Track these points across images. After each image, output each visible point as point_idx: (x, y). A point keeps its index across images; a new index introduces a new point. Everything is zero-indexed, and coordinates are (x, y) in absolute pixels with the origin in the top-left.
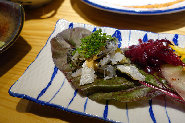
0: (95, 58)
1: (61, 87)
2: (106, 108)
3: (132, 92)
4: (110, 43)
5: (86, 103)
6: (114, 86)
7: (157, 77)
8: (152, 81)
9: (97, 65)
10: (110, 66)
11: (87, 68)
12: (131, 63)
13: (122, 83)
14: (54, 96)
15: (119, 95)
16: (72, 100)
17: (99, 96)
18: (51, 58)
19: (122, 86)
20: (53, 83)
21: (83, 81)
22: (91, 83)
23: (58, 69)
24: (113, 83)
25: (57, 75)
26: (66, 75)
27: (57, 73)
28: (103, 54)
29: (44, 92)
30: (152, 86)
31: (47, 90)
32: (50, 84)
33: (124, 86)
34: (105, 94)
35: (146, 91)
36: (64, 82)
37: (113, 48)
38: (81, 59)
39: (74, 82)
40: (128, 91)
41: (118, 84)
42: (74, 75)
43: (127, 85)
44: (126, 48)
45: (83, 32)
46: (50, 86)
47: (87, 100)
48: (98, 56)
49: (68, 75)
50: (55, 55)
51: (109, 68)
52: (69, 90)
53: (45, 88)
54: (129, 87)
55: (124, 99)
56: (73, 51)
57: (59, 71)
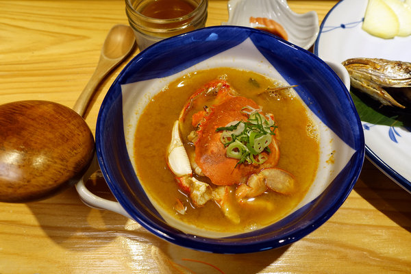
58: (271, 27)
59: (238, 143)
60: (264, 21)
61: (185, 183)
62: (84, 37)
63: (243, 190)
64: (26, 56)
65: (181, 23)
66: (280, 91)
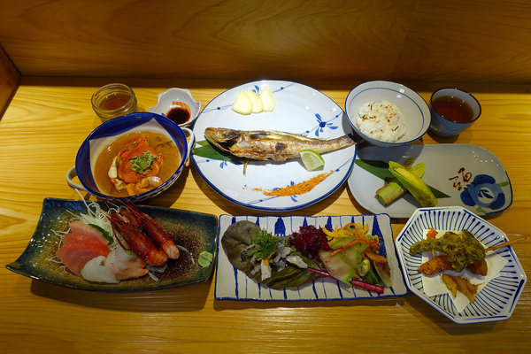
0: (269, 257)
1: (247, 285)
2: (285, 293)
3: (300, 277)
5: (270, 293)
6: (287, 275)
7: (316, 262)
8: (312, 266)
11: (264, 265)
14: (247, 293)
15: (292, 281)
16: (260, 293)
17: (277, 285)
18: (227, 260)
19: (293, 274)
20: (238, 282)
21: (264, 277)
22: (270, 277)
23: (237, 269)
24: (286, 273)
25: (238, 275)
26: (245, 273)
28: (275, 253)
29: (238, 292)
30: (313, 270)
32: (237, 284)
34: (282, 283)
35: (309, 275)
36: (246, 280)
38: (258, 260)
39: (257, 278)
40: (297, 277)
41: (289, 273)
42: (253, 272)
44: (290, 236)
45: (248, 226)
46: (239, 286)
47: (270, 291)
48: (272, 256)
49: (248, 273)
50: (231, 257)
51: (281, 263)
52: (253, 285)
53: (235, 288)
54: (298, 274)
55: (296, 284)
56: (248, 252)
57: (238, 271)
58: (184, 107)
59: (135, 165)
60: (181, 104)
61: (113, 181)
62: (79, 112)
63: (139, 185)
64: (46, 123)
65: (124, 109)
66: (168, 143)
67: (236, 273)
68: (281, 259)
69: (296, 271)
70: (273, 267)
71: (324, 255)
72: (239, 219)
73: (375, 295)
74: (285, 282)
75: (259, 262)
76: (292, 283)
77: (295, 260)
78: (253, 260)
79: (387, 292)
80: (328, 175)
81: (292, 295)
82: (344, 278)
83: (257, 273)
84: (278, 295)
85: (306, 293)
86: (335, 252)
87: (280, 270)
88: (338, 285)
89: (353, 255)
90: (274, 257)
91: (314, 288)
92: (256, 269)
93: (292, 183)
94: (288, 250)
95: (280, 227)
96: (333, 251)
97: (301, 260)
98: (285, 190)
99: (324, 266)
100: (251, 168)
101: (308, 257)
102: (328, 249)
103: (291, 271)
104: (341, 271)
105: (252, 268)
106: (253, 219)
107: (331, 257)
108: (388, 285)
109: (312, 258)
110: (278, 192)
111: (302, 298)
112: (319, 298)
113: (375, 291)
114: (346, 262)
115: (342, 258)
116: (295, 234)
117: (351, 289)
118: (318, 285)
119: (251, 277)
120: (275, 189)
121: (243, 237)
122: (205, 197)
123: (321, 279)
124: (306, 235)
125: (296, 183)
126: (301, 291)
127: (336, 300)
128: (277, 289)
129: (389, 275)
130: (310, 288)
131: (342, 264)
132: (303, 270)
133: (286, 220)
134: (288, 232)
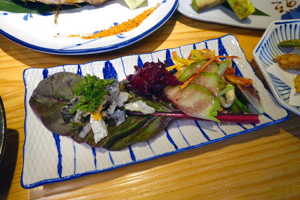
0: (100, 109)
1: (75, 153)
2: (131, 152)
3: (147, 127)
4: (111, 88)
5: (111, 157)
6: (130, 128)
7: (164, 103)
8: (161, 109)
9: (105, 114)
10: (119, 110)
11: (96, 122)
12: (136, 96)
13: (135, 122)
14: (75, 166)
15: (138, 135)
16: (95, 160)
17: (119, 144)
18: (43, 126)
19: (137, 125)
20: (62, 153)
21: (97, 138)
22: (106, 135)
23: (58, 136)
24: (127, 126)
25: (61, 143)
26: (72, 138)
27: (60, 141)
28: (108, 102)
29: (61, 168)
30: (162, 114)
31: (63, 164)
32: (60, 156)
33: (139, 124)
34: (124, 139)
35: (159, 121)
36: (74, 147)
37: (115, 92)
38: (85, 116)
39: (89, 140)
40: (143, 127)
41: (132, 125)
42: (82, 135)
43: (140, 122)
44: (124, 80)
45: (66, 78)
46: (63, 159)
47: (110, 154)
48: (103, 106)
49: (75, 136)
50: (47, 122)
51: (119, 113)
52: (84, 151)
53: (57, 163)
54: (144, 123)
55: (144, 137)
56: (69, 108)
57: (61, 137)
67: (58, 142)
68: (117, 108)
69: (141, 120)
70: (109, 122)
71: (172, 93)
72: (52, 71)
73: (249, 127)
74: (129, 138)
75: (86, 120)
76: (138, 137)
77: (136, 106)
78: (77, 118)
79: (263, 120)
80: (155, 8)
81: (142, 152)
82: (206, 113)
83: (88, 134)
84: (122, 157)
85: (161, 145)
86: (186, 83)
87: (119, 123)
88: (198, 126)
89: (211, 81)
90: (107, 106)
91: (168, 136)
92: (86, 130)
93: (115, 24)
94: (125, 96)
95: (109, 71)
96: (182, 83)
97: (144, 104)
98: (108, 31)
99: (175, 107)
100: (64, 17)
101: (151, 99)
102: (176, 83)
103: (134, 122)
104: (200, 106)
105: (81, 129)
106: (72, 69)
107: (181, 91)
108: (261, 111)
109: (158, 101)
110: (99, 34)
111: (157, 154)
112: (179, 148)
113: (247, 122)
114: (203, 92)
115: (197, 90)
116: (130, 77)
117: (215, 127)
118: (173, 132)
119: (80, 141)
120: (97, 32)
121: (62, 93)
122: (11, 58)
123: (175, 124)
124: (144, 73)
125: (120, 22)
126: (152, 145)
127: (203, 145)
128: (119, 149)
129: (259, 98)
130: (163, 138)
131: (199, 97)
132: (149, 116)
133: (116, 63)
134: (121, 77)
